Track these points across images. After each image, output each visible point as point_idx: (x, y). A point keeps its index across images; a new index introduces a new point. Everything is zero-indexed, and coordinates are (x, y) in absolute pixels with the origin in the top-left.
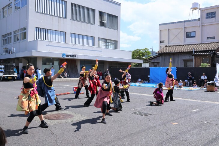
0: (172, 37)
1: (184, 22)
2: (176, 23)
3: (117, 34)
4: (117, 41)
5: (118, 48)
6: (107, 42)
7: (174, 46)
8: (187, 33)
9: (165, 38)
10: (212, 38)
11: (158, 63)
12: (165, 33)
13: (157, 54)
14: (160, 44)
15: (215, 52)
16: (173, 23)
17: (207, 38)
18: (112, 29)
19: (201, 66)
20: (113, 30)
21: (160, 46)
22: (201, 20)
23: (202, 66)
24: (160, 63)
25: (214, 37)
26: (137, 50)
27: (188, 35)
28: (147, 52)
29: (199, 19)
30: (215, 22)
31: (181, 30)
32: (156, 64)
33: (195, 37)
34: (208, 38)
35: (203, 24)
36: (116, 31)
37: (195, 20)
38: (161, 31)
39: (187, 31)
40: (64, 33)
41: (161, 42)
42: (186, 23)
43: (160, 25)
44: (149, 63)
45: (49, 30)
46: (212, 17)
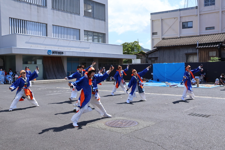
0: (166, 28)
1: (180, 11)
2: (170, 11)
3: (105, 26)
4: (105, 34)
5: (106, 42)
6: (94, 36)
7: (173, 38)
8: (183, 23)
9: (158, 30)
10: (211, 28)
11: (156, 58)
12: (158, 24)
13: (155, 48)
14: (153, 36)
15: (221, 44)
16: (167, 12)
17: (205, 29)
18: (99, 19)
19: (210, 60)
20: (100, 21)
21: (153, 39)
22: (198, 8)
23: (212, 60)
24: (158, 59)
25: (214, 27)
26: (125, 43)
27: (185, 26)
28: (136, 46)
29: (197, 7)
30: (215, 10)
31: (176, 19)
32: (153, 59)
33: (192, 27)
34: (207, 29)
35: (201, 13)
36: (103, 22)
37: (192, 8)
38: (153, 21)
39: (184, 20)
40: (45, 25)
41: (153, 34)
42: (181, 11)
43: (151, 14)
44: (141, 59)
45: (27, 21)
46: (211, 5)
